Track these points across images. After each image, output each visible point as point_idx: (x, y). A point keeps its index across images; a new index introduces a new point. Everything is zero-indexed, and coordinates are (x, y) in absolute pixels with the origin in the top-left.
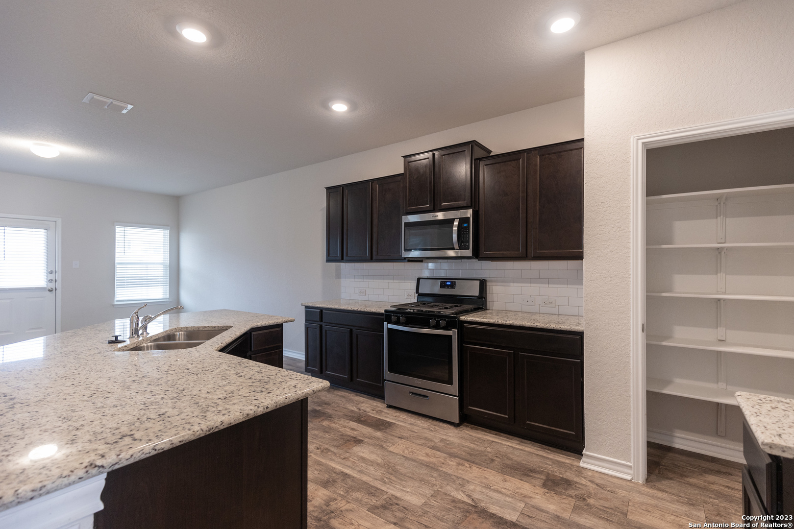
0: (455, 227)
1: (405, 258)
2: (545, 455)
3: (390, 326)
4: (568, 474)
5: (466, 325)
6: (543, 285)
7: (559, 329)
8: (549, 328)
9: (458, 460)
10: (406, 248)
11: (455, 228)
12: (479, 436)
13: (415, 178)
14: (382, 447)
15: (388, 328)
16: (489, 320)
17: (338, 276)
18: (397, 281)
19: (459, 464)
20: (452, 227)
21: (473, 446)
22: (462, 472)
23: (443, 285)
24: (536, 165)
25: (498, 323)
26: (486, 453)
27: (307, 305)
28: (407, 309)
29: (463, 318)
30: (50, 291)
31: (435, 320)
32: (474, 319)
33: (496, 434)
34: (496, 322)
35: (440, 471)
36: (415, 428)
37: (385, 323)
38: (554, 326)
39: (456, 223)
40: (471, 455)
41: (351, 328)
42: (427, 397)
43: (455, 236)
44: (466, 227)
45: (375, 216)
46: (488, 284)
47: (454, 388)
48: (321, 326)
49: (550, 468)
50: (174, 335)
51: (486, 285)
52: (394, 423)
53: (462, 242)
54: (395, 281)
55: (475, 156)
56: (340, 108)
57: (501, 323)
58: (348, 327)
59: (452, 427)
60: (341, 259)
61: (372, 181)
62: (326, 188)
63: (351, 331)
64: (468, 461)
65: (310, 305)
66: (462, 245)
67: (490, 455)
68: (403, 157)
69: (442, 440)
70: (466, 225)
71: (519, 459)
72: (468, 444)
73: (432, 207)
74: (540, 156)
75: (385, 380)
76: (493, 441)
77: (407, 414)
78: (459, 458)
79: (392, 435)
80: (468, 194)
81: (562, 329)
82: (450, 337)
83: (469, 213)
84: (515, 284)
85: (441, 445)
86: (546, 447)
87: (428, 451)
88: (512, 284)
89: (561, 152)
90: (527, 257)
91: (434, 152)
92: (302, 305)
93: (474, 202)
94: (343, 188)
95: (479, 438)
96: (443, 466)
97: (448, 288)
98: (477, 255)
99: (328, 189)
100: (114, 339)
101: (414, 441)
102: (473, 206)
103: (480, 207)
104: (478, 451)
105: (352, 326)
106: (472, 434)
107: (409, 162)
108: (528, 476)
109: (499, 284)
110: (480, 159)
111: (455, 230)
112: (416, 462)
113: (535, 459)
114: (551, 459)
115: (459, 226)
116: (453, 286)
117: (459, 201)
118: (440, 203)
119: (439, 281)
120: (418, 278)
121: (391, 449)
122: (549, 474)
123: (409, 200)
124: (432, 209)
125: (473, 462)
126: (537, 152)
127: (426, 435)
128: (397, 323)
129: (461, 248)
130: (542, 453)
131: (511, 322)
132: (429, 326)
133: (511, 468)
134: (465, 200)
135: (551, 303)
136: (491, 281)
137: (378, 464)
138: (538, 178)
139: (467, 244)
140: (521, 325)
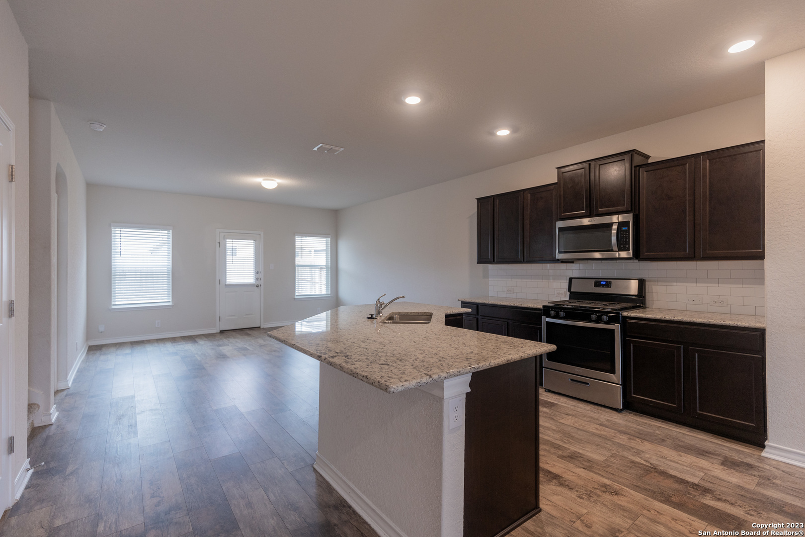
0: (614, 230)
1: (558, 260)
2: (720, 443)
3: (548, 320)
4: (747, 459)
5: (629, 321)
6: (711, 285)
7: (736, 325)
8: (724, 325)
9: (628, 436)
10: (560, 250)
11: (614, 232)
12: (645, 421)
13: (569, 187)
14: (552, 419)
15: (546, 322)
16: (655, 316)
17: (486, 276)
18: (546, 281)
19: (630, 439)
20: (611, 230)
21: (640, 428)
22: (634, 445)
23: (598, 284)
24: (705, 169)
25: (665, 319)
26: (655, 435)
27: (463, 300)
28: (563, 305)
29: (625, 314)
30: (257, 286)
31: (596, 315)
32: (638, 315)
33: (662, 422)
34: (663, 318)
35: (612, 441)
36: (578, 409)
37: (543, 317)
38: (730, 323)
39: (615, 227)
40: (640, 434)
41: (508, 321)
42: (588, 384)
43: (614, 239)
44: (625, 230)
45: (527, 222)
46: (647, 283)
47: (617, 377)
48: (477, 319)
49: (728, 453)
50: (393, 317)
51: (645, 284)
52: (557, 404)
53: (621, 244)
54: (544, 281)
55: (635, 163)
56: (503, 133)
57: (669, 319)
58: (505, 320)
59: (615, 412)
60: (493, 262)
61: (524, 190)
62: (477, 199)
63: (508, 323)
64: (638, 437)
65: (467, 300)
66: (622, 246)
67: (660, 436)
68: (557, 168)
69: (608, 420)
70: (626, 228)
71: (692, 443)
72: (635, 426)
73: (589, 212)
74: (709, 160)
75: (543, 367)
76: (660, 427)
77: (567, 398)
78: (629, 434)
79: (558, 412)
80: (627, 198)
81: (739, 326)
82: (613, 331)
83: (629, 217)
84: (678, 284)
85: (608, 423)
86: (720, 437)
87: (597, 426)
88: (675, 284)
89: (736, 155)
90: (694, 257)
91: (590, 162)
92: (459, 300)
93: (634, 207)
94: (493, 199)
95: (646, 423)
96: (615, 438)
97: (603, 287)
98: (637, 256)
99: (479, 200)
100: (370, 316)
101: (581, 418)
102: (633, 210)
103: (641, 210)
104: (647, 432)
105: (509, 319)
106: (637, 419)
107: (563, 173)
108: (703, 455)
109: (659, 283)
110: (640, 166)
111: (614, 233)
112: (588, 432)
113: (709, 445)
114: (728, 447)
115: (618, 230)
116: (608, 285)
117: (618, 206)
118: (597, 209)
119: (593, 281)
120: (570, 278)
121: (561, 421)
122: (726, 457)
123: (563, 207)
124: (589, 214)
125: (644, 439)
126: (706, 156)
127: (592, 415)
128: (557, 316)
129: (620, 250)
130: (716, 441)
131: (680, 318)
132: (590, 321)
133: (685, 448)
134: (624, 205)
135: (722, 302)
136: (650, 281)
137: (554, 430)
138: (708, 182)
139: (627, 246)
140: (691, 321)
